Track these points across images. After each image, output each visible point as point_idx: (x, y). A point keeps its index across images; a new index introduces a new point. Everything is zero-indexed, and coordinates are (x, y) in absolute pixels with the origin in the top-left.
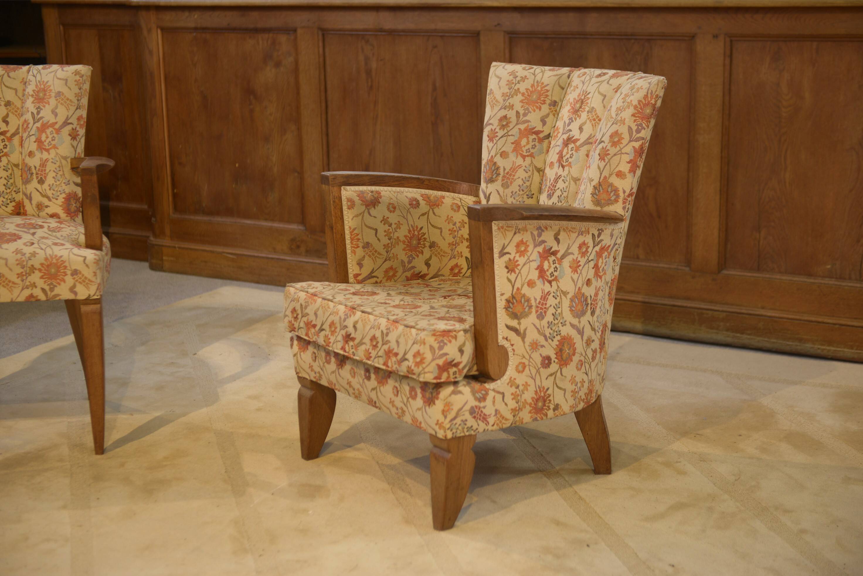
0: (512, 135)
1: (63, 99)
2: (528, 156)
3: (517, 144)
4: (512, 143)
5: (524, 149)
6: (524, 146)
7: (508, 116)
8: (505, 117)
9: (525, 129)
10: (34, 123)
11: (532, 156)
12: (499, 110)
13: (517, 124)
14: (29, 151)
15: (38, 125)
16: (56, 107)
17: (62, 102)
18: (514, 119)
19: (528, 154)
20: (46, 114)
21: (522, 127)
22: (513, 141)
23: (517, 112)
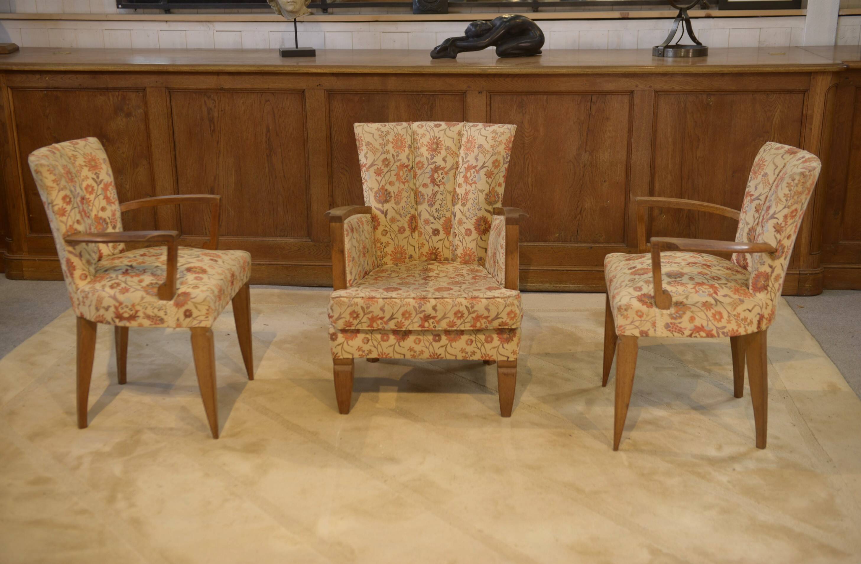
0: (393, 170)
2: (405, 182)
3: (397, 175)
4: (395, 175)
5: (403, 178)
6: (402, 176)
7: (388, 158)
8: (386, 159)
9: (400, 165)
11: (407, 181)
12: (381, 155)
13: (395, 163)
18: (392, 159)
19: (405, 180)
21: (398, 164)
22: (395, 174)
23: (393, 155)
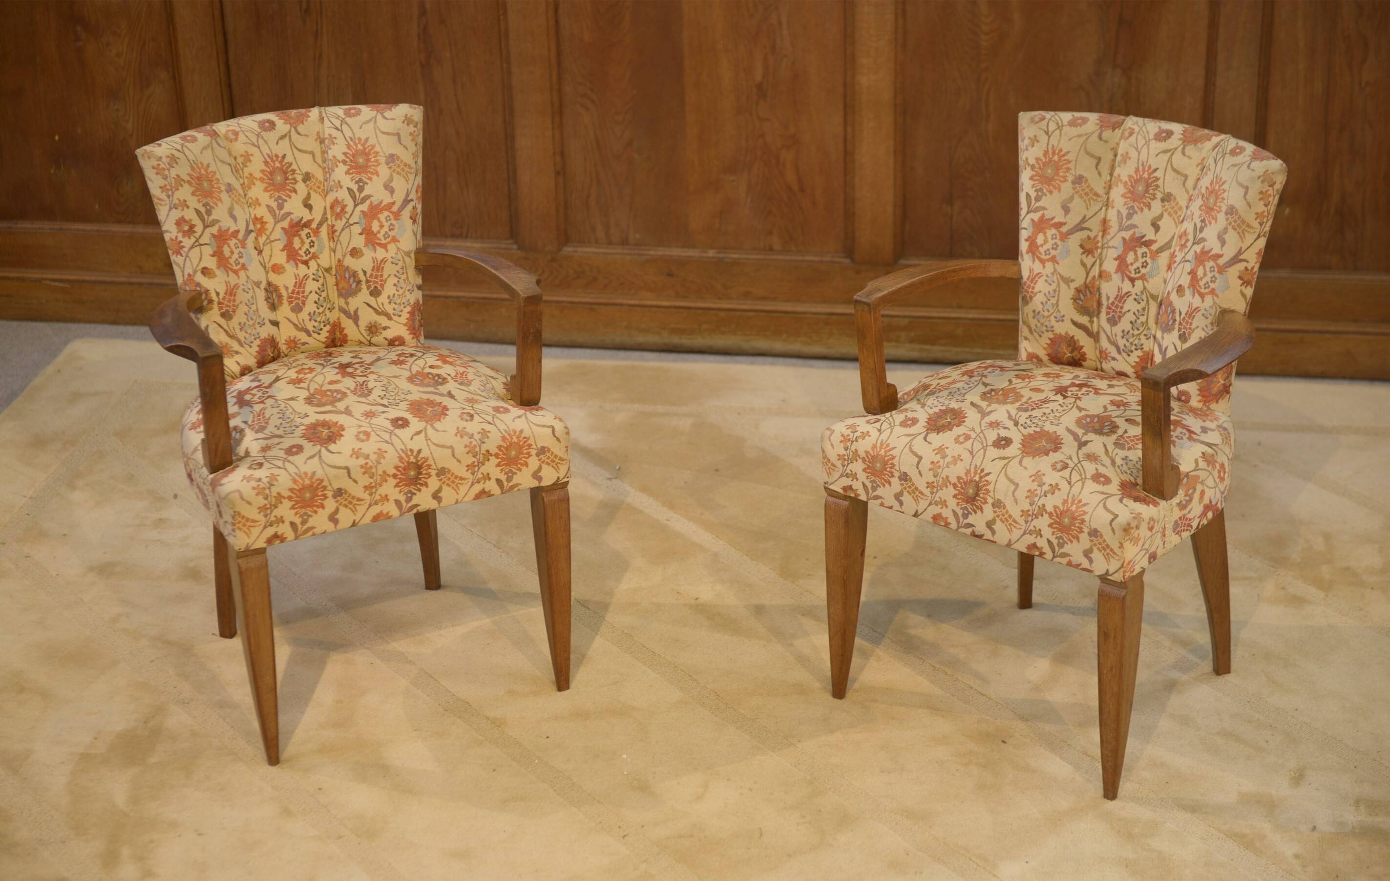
1: (399, 166)
10: (356, 206)
14: (350, 248)
15: (364, 207)
16: (391, 179)
17: (399, 170)
20: (375, 190)
